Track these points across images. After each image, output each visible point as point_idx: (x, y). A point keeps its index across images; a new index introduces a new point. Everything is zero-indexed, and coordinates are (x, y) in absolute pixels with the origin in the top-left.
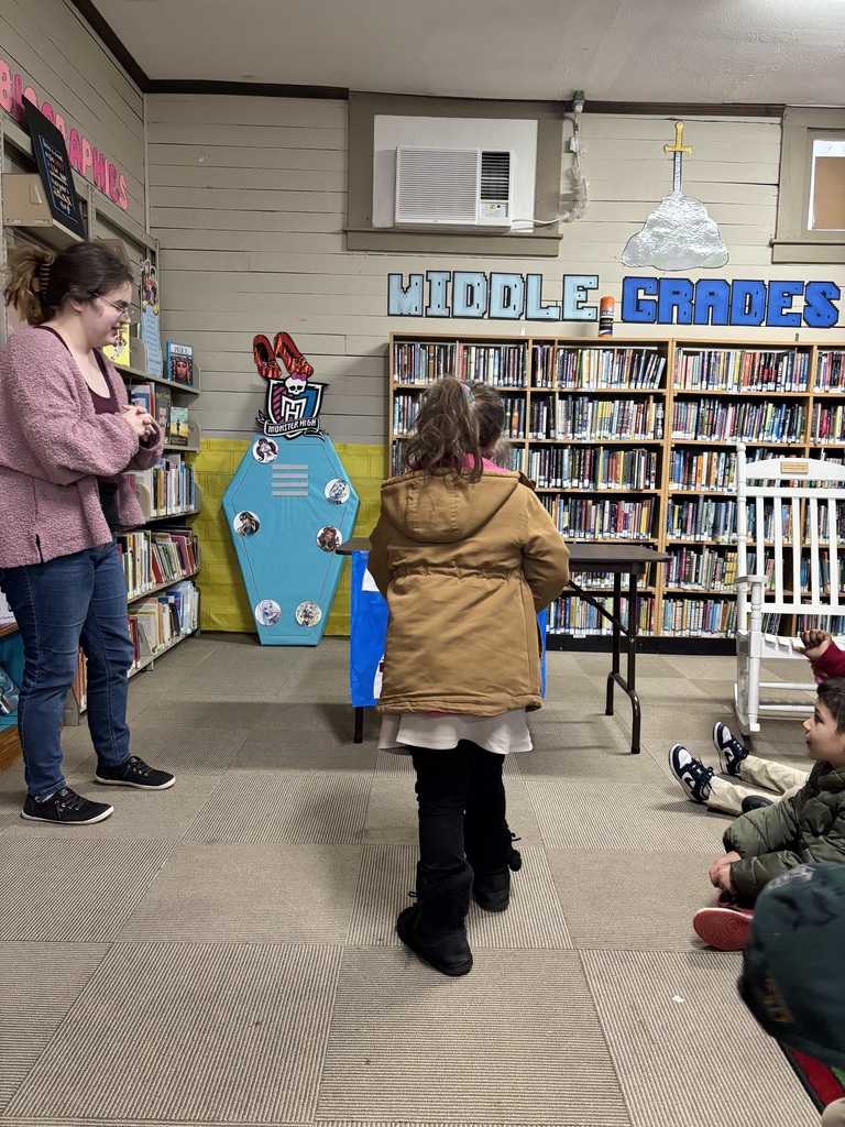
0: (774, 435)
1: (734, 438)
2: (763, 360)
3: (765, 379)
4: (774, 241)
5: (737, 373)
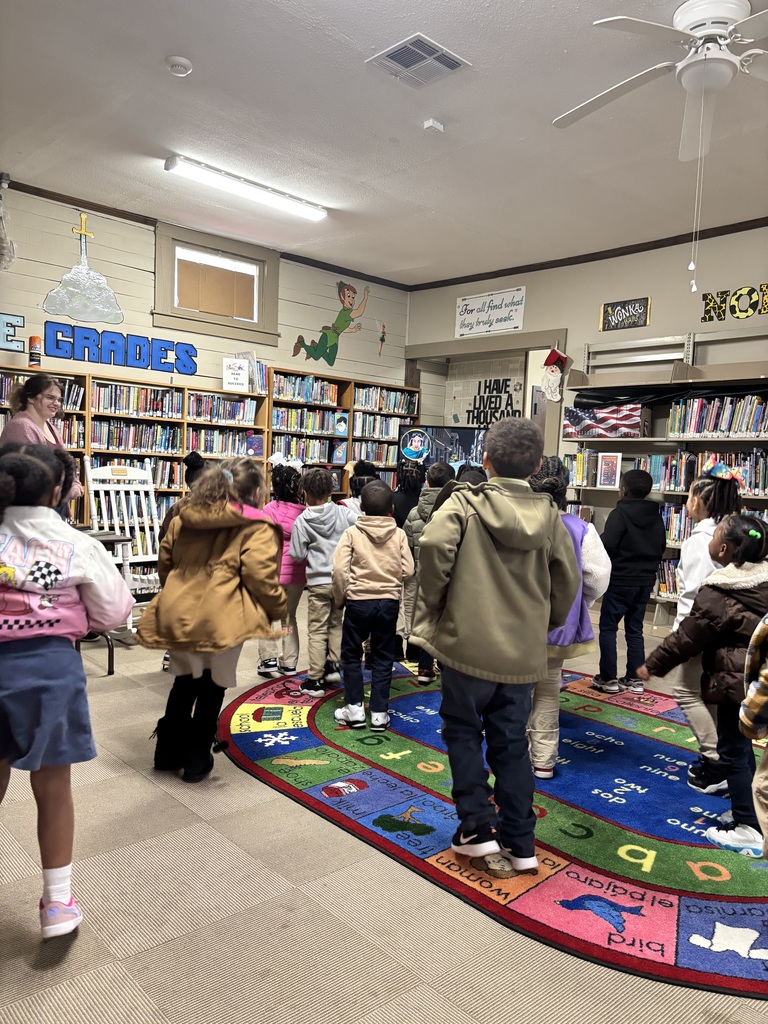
0: (162, 448)
1: (136, 449)
2: (152, 394)
3: (155, 409)
4: (154, 311)
5: (136, 403)
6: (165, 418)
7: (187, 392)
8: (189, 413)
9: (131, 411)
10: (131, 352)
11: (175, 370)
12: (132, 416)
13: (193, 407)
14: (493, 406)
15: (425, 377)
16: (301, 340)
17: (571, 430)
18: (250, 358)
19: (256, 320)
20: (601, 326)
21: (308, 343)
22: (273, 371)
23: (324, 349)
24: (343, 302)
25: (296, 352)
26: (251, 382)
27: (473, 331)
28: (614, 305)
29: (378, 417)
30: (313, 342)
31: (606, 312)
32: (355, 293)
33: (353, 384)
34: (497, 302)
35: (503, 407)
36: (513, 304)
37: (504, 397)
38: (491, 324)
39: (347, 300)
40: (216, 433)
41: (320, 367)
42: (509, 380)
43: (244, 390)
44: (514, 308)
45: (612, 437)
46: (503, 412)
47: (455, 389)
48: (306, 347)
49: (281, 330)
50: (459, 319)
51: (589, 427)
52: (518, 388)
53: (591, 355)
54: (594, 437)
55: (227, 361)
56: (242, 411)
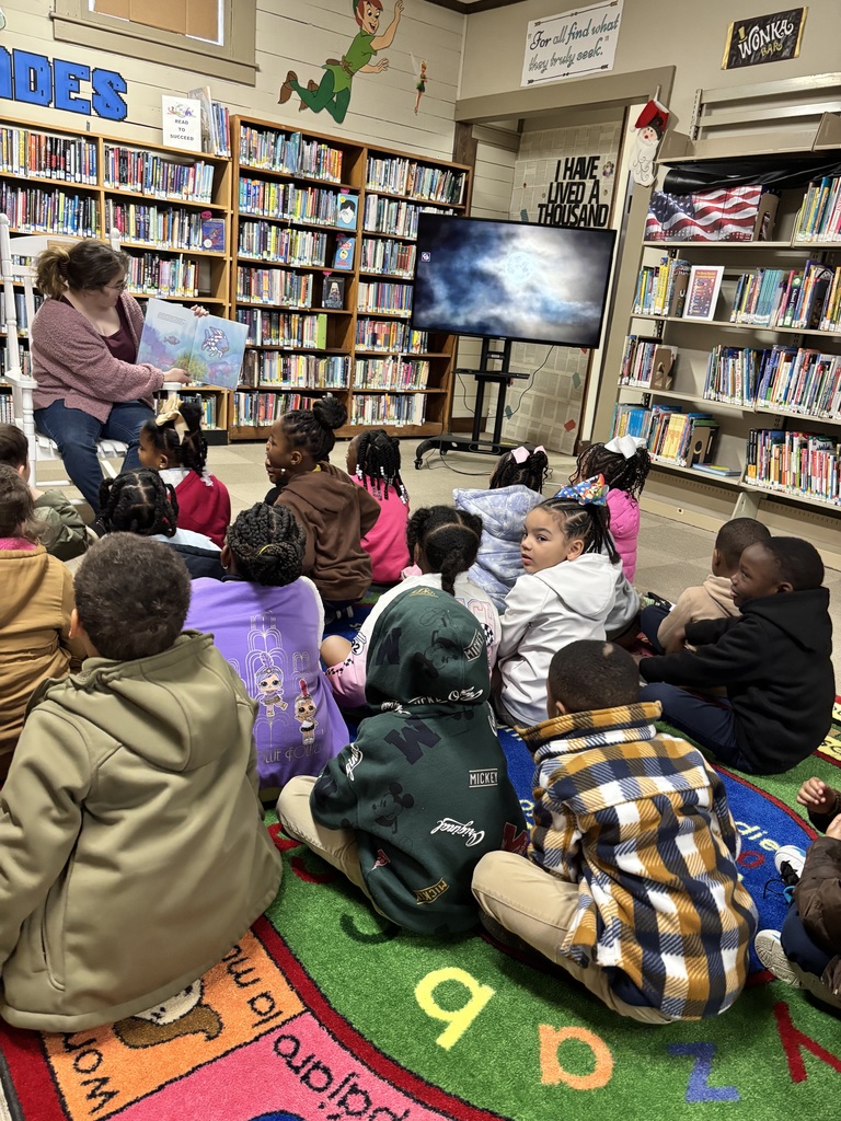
0: (69, 227)
2: (49, 145)
3: (54, 166)
4: (53, 14)
5: (22, 155)
6: (70, 182)
7: (102, 145)
8: (107, 178)
9: (16, 168)
10: (21, 77)
11: (93, 112)
12: (17, 176)
13: (114, 168)
14: (573, 197)
15: (485, 152)
16: (292, 77)
17: (657, 228)
18: (204, 98)
19: (220, 42)
20: (725, 60)
21: (303, 84)
22: (238, 121)
23: (328, 95)
24: (360, 22)
25: (284, 98)
26: (205, 137)
27: (546, 74)
28: (748, 24)
29: (404, 204)
30: (311, 83)
31: (736, 36)
32: (380, 8)
33: (365, 152)
34: (581, 27)
35: (586, 201)
36: (603, 28)
37: (589, 183)
38: (571, 62)
39: (367, 20)
40: (153, 211)
41: (322, 123)
42: (598, 158)
43: (194, 147)
44: (603, 34)
45: (713, 240)
46: (585, 207)
47: (526, 172)
48: (300, 90)
49: (260, 60)
50: (529, 55)
51: (683, 223)
52: (608, 170)
53: (704, 107)
54: (686, 240)
55: (168, 101)
56: (191, 180)
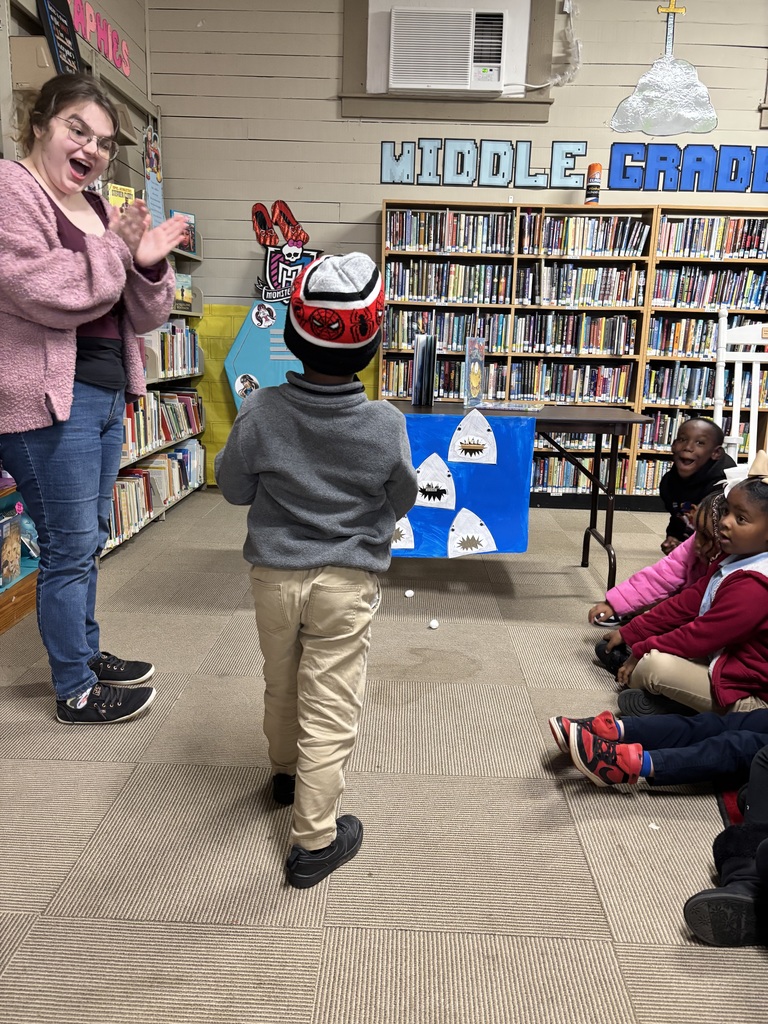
0: (753, 302)
1: (713, 305)
2: (746, 227)
3: (747, 246)
4: (763, 106)
5: (720, 240)
6: (761, 259)
10: (724, 170)
12: (713, 260)
